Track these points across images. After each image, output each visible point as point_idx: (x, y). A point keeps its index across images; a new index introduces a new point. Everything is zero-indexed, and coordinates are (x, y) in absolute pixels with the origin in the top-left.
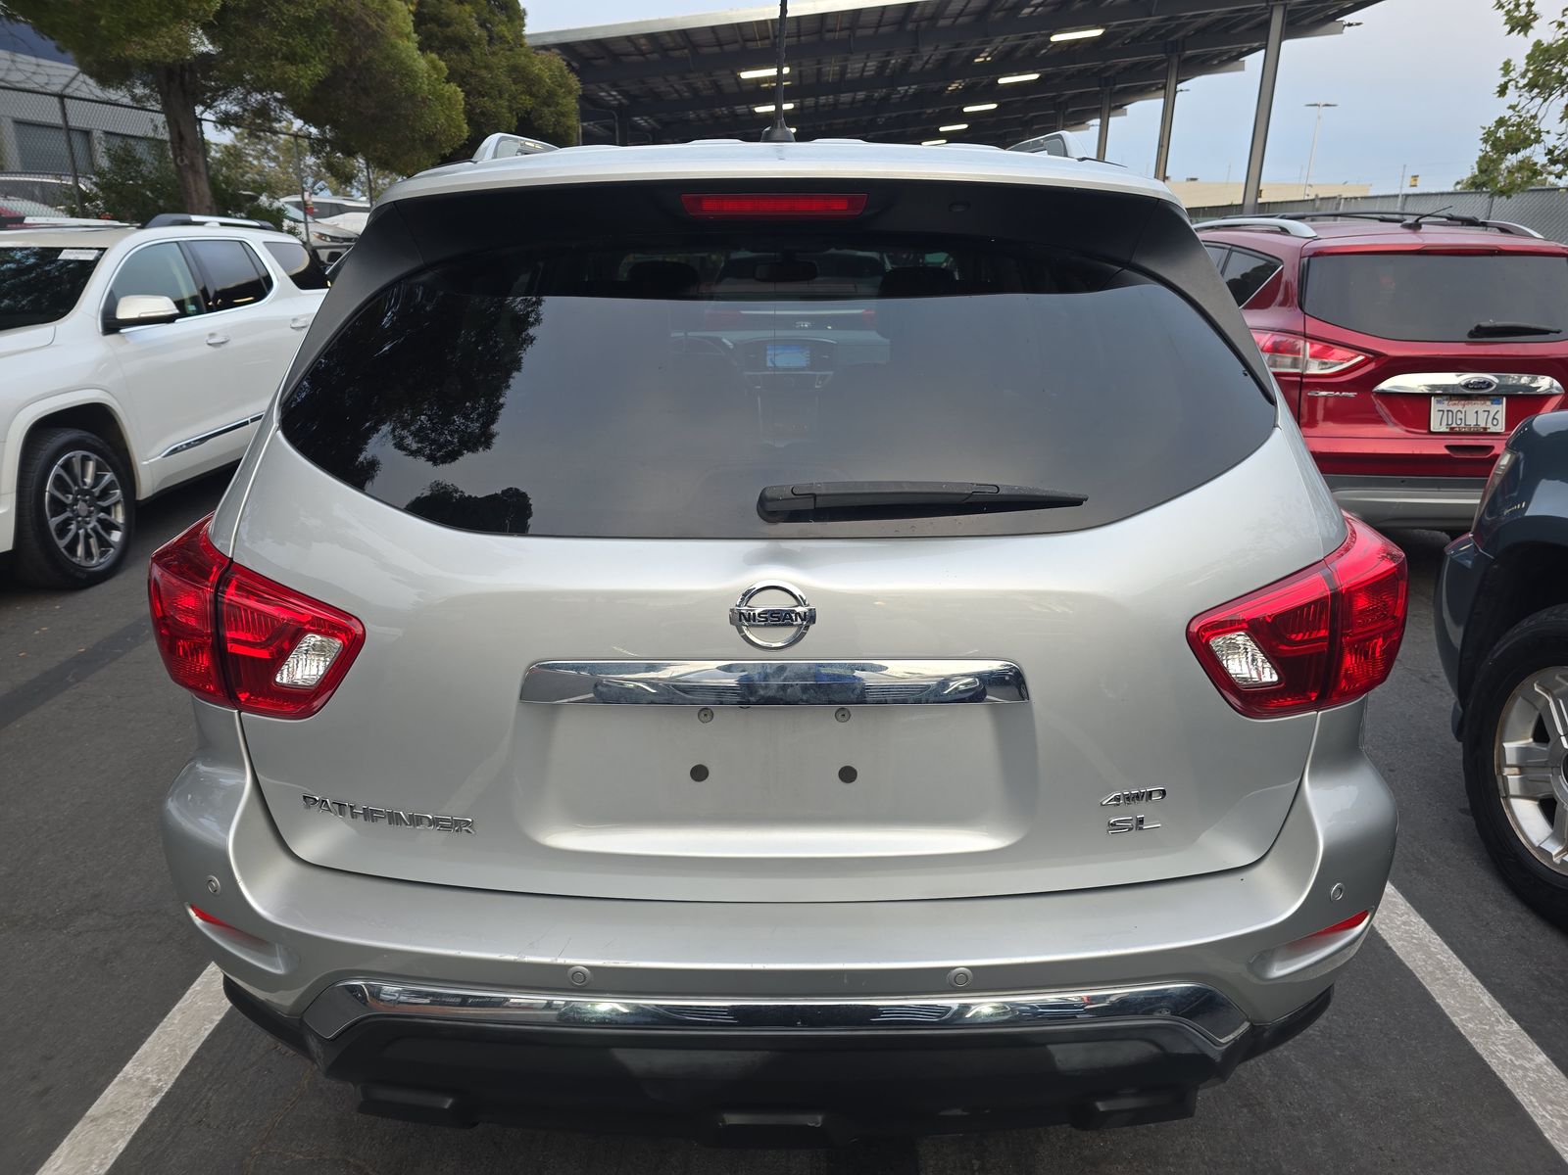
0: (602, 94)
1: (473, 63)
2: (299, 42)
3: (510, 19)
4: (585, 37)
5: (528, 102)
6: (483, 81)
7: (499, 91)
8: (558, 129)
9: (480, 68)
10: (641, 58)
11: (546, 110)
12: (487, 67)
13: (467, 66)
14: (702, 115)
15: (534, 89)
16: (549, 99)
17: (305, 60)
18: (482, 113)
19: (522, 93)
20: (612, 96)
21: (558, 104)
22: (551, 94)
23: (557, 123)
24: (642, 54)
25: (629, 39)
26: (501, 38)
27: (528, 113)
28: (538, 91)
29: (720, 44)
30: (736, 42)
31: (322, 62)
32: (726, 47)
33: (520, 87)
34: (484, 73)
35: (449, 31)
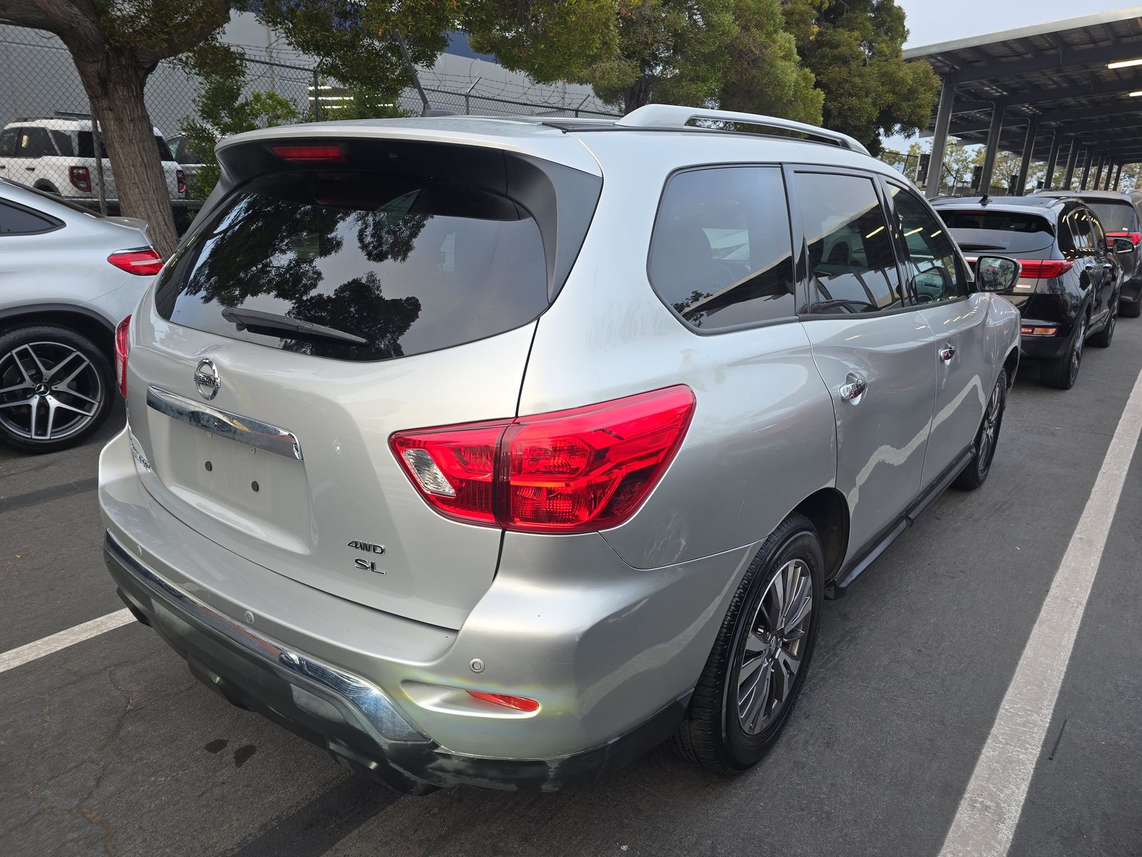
0: (986, 88)
1: (850, 73)
2: (702, 69)
3: (893, 39)
4: (963, 46)
5: (890, 98)
6: (854, 85)
7: (866, 92)
8: (913, 117)
9: (855, 76)
10: (1018, 58)
11: (904, 104)
12: (861, 75)
13: (844, 75)
14: (1082, 101)
15: (897, 89)
16: (911, 94)
17: (704, 80)
18: (849, 109)
19: (887, 92)
20: (994, 89)
21: (917, 98)
22: (912, 92)
23: (913, 113)
24: (1018, 54)
25: (1004, 43)
26: (880, 53)
27: (889, 107)
28: (900, 90)
29: (1093, 41)
30: (1108, 39)
31: (717, 80)
32: (1099, 44)
33: (886, 88)
34: (857, 80)
35: (836, 52)
